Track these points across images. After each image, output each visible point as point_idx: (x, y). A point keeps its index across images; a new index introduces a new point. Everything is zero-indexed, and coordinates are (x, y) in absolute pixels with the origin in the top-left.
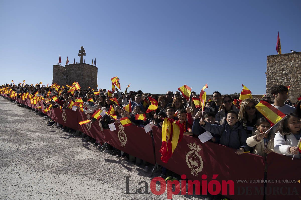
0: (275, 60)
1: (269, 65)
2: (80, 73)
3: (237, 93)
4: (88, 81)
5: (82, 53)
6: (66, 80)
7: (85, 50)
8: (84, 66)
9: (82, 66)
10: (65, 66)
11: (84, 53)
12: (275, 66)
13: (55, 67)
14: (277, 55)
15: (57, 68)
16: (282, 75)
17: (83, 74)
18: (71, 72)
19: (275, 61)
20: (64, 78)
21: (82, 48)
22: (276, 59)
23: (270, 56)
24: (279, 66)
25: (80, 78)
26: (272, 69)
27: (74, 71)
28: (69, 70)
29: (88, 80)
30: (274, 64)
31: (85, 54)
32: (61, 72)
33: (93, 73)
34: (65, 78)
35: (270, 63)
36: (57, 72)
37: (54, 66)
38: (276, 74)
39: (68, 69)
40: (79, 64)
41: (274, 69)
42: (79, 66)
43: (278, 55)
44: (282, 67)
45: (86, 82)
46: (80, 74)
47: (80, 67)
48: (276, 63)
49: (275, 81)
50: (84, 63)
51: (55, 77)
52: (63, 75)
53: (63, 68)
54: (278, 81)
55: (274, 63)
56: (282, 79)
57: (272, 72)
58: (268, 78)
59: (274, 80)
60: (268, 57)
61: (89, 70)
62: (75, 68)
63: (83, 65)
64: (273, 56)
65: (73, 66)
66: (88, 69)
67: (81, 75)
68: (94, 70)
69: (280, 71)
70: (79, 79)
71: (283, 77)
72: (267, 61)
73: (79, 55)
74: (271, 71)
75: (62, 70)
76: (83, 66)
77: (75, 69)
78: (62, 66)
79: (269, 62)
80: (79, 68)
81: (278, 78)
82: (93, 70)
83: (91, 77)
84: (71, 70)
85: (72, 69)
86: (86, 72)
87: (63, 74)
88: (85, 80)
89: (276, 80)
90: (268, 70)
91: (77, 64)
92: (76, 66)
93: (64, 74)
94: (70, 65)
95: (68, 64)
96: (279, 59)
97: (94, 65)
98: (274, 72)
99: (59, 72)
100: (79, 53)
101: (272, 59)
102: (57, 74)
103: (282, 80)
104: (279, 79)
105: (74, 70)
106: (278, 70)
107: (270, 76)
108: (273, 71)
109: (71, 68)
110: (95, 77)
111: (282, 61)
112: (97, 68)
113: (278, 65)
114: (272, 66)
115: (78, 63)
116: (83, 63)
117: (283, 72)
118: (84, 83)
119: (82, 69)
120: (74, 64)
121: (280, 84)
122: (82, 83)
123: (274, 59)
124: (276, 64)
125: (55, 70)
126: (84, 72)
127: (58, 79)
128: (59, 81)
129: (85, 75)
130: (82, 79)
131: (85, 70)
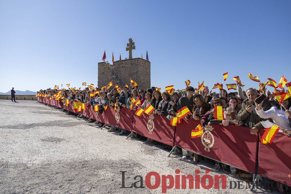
2: (133, 70)
4: (143, 80)
5: (131, 46)
6: (116, 80)
7: (134, 43)
8: (139, 61)
9: (136, 62)
10: (112, 64)
11: (133, 46)
13: (100, 65)
15: (102, 66)
18: (121, 69)
20: (113, 77)
21: (130, 40)
25: (134, 77)
27: (125, 69)
28: (117, 68)
29: (143, 78)
31: (134, 48)
32: (108, 70)
33: (147, 70)
34: (115, 78)
36: (103, 71)
37: (99, 63)
39: (117, 66)
45: (141, 81)
46: (133, 72)
47: (133, 62)
51: (100, 77)
52: (112, 74)
53: (110, 66)
61: (143, 66)
62: (126, 64)
65: (124, 63)
67: (134, 72)
73: (127, 49)
75: (109, 69)
76: (137, 61)
78: (108, 64)
80: (131, 64)
83: (146, 76)
84: (121, 67)
85: (122, 66)
86: (140, 68)
91: (126, 60)
93: (112, 72)
94: (117, 62)
95: (115, 60)
99: (106, 71)
100: (127, 46)
102: (103, 73)
105: (124, 67)
109: (121, 65)
112: (150, 63)
118: (139, 82)
119: (136, 65)
125: (100, 69)
126: (139, 69)
127: (105, 80)
128: (106, 81)
129: (140, 73)
130: (137, 78)
131: (140, 66)
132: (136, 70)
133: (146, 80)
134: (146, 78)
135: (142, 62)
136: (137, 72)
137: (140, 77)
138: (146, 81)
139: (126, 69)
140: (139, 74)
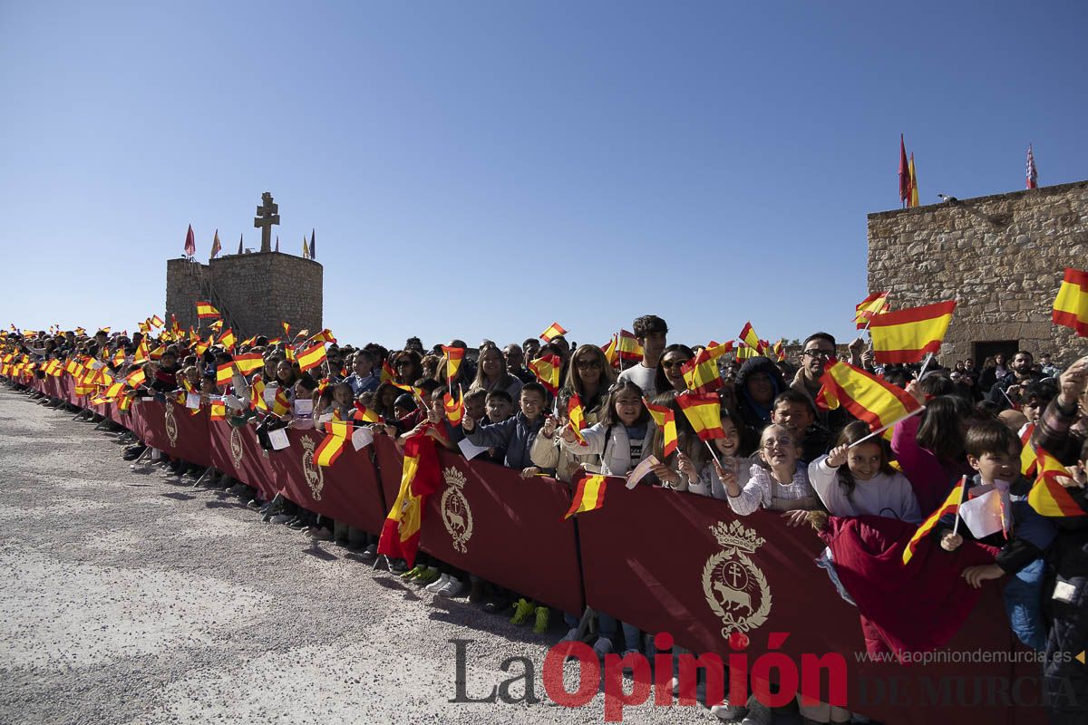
0: (891, 228)
1: (873, 244)
2: (259, 285)
3: (787, 341)
5: (268, 214)
7: (277, 206)
8: (275, 261)
9: (269, 263)
10: (208, 264)
11: (273, 215)
12: (893, 247)
13: (172, 267)
14: (898, 212)
15: (180, 269)
16: (915, 278)
17: (270, 288)
18: (230, 282)
19: (892, 232)
21: (267, 198)
22: (896, 223)
23: (877, 214)
24: (905, 248)
25: (261, 305)
26: (885, 257)
27: (238, 281)
28: (220, 277)
30: (890, 241)
31: (276, 220)
32: (194, 283)
33: (305, 286)
35: (878, 237)
36: (180, 286)
37: (170, 262)
38: (896, 275)
39: (220, 273)
40: (257, 254)
41: (891, 257)
42: (257, 261)
43: (901, 211)
44: (915, 251)
45: (281, 316)
46: (260, 290)
47: (260, 263)
48: (896, 237)
49: (896, 298)
50: (277, 253)
53: (200, 269)
54: (903, 297)
55: (889, 237)
56: (917, 288)
57: (885, 268)
58: (872, 287)
59: (892, 292)
60: (871, 217)
61: (291, 275)
62: (243, 267)
63: (269, 257)
64: (887, 215)
65: (237, 263)
66: (289, 272)
67: (262, 292)
68: (309, 275)
69: (909, 262)
70: (258, 307)
71: (918, 285)
72: (868, 231)
73: (257, 225)
74: (880, 264)
75: (196, 279)
76: (271, 261)
77: (242, 274)
78: (197, 264)
79: (875, 236)
80: (255, 267)
81: (905, 287)
82: (307, 273)
83: (301, 301)
84: (230, 275)
85: (233, 273)
86: (280, 281)
87: (200, 292)
88: (278, 308)
89: (897, 292)
90: (874, 260)
91: (249, 255)
92: (245, 262)
93: (204, 289)
94: (225, 258)
95: (220, 255)
96: (905, 224)
97: (310, 258)
98: (892, 268)
99: (188, 285)
100: (258, 214)
101: (882, 224)
102: (180, 291)
103: (915, 292)
104: (908, 290)
105: (239, 275)
106: (902, 259)
107: (877, 280)
108: (887, 263)
109: (230, 270)
110: (313, 298)
111: (916, 231)
112: (319, 267)
113: (901, 244)
114: (885, 248)
115: (253, 251)
116: (273, 250)
117: (917, 266)
118: (274, 319)
119: (267, 271)
120: (240, 256)
121: (912, 306)
122: (270, 319)
123: (889, 223)
124: (895, 241)
125: (173, 279)
126: (274, 283)
127: (184, 310)
128: (188, 315)
129: (277, 292)
130: (270, 307)
131: (278, 276)
132: (267, 285)
133: (300, 313)
134: (299, 309)
135: (285, 264)
136: (269, 292)
137: (276, 306)
138: (298, 317)
139: (243, 282)
140: (274, 297)
